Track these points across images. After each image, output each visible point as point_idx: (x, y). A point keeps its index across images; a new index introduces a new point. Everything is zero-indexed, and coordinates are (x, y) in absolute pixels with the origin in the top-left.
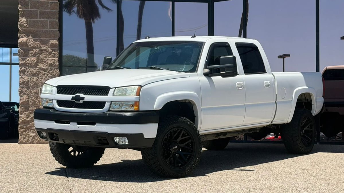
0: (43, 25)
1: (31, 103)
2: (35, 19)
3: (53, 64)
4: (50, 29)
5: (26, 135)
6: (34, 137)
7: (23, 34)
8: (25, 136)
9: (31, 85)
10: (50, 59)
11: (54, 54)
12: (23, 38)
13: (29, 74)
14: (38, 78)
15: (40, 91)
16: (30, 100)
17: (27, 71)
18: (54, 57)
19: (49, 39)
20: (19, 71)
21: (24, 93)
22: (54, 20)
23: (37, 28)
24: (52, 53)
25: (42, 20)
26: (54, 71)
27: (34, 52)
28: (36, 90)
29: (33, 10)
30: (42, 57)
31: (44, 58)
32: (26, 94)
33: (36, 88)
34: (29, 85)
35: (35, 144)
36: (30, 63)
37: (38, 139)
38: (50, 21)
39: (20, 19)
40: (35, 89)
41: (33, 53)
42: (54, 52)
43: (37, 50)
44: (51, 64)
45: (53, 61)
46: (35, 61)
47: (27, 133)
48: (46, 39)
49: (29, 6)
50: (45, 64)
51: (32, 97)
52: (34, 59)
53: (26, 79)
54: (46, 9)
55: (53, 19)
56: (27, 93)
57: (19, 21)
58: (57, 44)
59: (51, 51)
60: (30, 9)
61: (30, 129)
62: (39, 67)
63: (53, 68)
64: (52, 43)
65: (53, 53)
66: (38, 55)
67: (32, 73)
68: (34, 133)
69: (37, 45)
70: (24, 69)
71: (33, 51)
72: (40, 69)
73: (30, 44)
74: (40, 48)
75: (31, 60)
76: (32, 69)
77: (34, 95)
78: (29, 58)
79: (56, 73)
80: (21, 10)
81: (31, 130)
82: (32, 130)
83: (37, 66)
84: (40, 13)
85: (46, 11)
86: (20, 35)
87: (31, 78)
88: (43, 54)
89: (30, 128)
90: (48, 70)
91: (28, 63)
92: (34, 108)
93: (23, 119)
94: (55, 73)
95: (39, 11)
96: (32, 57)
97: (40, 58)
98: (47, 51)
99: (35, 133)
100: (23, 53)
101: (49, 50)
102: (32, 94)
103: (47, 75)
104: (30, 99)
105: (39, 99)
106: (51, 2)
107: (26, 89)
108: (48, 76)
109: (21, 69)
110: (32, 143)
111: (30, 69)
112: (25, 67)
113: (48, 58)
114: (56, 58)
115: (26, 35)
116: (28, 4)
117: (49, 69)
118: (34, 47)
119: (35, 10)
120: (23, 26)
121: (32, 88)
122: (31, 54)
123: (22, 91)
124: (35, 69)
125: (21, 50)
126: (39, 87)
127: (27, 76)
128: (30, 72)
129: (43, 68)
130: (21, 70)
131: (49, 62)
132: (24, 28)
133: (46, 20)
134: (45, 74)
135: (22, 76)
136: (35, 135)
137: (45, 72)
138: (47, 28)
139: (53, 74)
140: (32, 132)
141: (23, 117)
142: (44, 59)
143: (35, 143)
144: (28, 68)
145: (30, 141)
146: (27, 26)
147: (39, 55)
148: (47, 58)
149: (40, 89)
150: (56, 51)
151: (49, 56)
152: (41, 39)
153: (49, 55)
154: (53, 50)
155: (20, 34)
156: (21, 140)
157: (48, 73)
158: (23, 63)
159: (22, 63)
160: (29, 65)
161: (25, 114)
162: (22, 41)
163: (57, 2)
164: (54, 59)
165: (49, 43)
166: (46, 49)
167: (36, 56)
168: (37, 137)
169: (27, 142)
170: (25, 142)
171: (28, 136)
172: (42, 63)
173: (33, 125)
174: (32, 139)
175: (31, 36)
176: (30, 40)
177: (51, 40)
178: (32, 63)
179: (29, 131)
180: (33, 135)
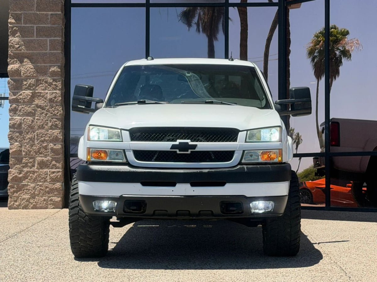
0: (40, 46)
1: (24, 153)
2: (31, 38)
3: (53, 99)
5: (17, 197)
6: (28, 201)
7: (14, 59)
8: (16, 199)
9: (24, 128)
10: (50, 93)
11: (55, 85)
12: (13, 64)
13: (21, 113)
14: (34, 118)
15: (36, 137)
16: (23, 149)
17: (19, 109)
18: (55, 89)
19: (49, 65)
20: (9, 110)
21: (15, 139)
24: (53, 85)
25: (39, 39)
26: (55, 109)
27: (29, 83)
28: (31, 135)
29: (27, 25)
30: (39, 90)
31: (42, 91)
32: (18, 141)
33: (31, 133)
34: (21, 128)
35: (29, 209)
36: (23, 99)
37: (33, 202)
38: (50, 40)
39: (10, 38)
40: (29, 133)
41: (27, 85)
42: (55, 83)
43: (32, 81)
44: (51, 98)
45: (54, 94)
46: (30, 95)
47: (20, 194)
48: (44, 65)
49: (22, 21)
50: (43, 100)
51: (26, 144)
52: (28, 92)
53: (18, 120)
54: (45, 24)
55: (54, 37)
56: (20, 139)
57: (9, 41)
58: (59, 71)
59: (51, 81)
60: (24, 24)
61: (23, 189)
62: (35, 104)
63: (54, 105)
64: (52, 71)
66: (34, 87)
67: (25, 112)
68: (28, 194)
69: (33, 73)
70: (16, 107)
71: (27, 81)
72: (36, 107)
73: (24, 72)
74: (37, 78)
75: (24, 94)
76: (25, 106)
77: (29, 142)
78: (21, 92)
79: (58, 111)
80: (11, 26)
81: (25, 189)
82: (25, 190)
83: (32, 103)
84: (37, 29)
85: (45, 27)
86: (10, 61)
87: (24, 119)
88: (41, 85)
89: (23, 187)
90: (47, 108)
91: (21, 99)
92: (28, 160)
93: (13, 176)
94: (56, 112)
95: (35, 26)
96: (26, 90)
97: (37, 91)
98: (46, 82)
99: (30, 194)
100: (13, 85)
101: (49, 80)
102: (25, 141)
103: (46, 114)
104: (23, 147)
105: (35, 148)
106: (52, 14)
107: (18, 134)
108: (48, 115)
109: (12, 107)
110: (25, 207)
111: (23, 106)
112: (17, 104)
113: (47, 91)
114: (58, 91)
115: (19, 61)
116: (21, 17)
117: (48, 106)
118: (29, 76)
119: (30, 25)
120: (13, 48)
121: (25, 133)
122: (24, 86)
123: (12, 136)
124: (30, 107)
125: (12, 81)
126: (36, 131)
127: (19, 116)
128: (23, 110)
129: (40, 105)
130: (12, 109)
131: (49, 97)
132: (16, 50)
133: (45, 38)
134: (43, 113)
135: (13, 116)
136: (30, 197)
137: (43, 111)
138: (46, 50)
139: (54, 113)
140: (26, 193)
141: (13, 172)
142: (42, 93)
143: (30, 207)
144: (21, 105)
145: (23, 205)
146: (19, 47)
147: (36, 87)
149: (37, 133)
150: (58, 81)
151: (49, 88)
152: (38, 65)
153: (49, 87)
154: (54, 80)
155: (10, 59)
156: (11, 204)
157: (47, 112)
158: (14, 98)
159: (13, 99)
160: (22, 101)
161: (17, 167)
162: (12, 69)
163: (59, 14)
164: (56, 93)
165: (49, 71)
166: (45, 79)
167: (31, 88)
168: (32, 199)
169: (19, 207)
170: (16, 207)
171: (20, 199)
172: (39, 98)
173: (26, 183)
174: (25, 203)
175: (24, 62)
176: (23, 67)
177: (51, 66)
178: (26, 99)
179: (22, 192)
180: (27, 196)
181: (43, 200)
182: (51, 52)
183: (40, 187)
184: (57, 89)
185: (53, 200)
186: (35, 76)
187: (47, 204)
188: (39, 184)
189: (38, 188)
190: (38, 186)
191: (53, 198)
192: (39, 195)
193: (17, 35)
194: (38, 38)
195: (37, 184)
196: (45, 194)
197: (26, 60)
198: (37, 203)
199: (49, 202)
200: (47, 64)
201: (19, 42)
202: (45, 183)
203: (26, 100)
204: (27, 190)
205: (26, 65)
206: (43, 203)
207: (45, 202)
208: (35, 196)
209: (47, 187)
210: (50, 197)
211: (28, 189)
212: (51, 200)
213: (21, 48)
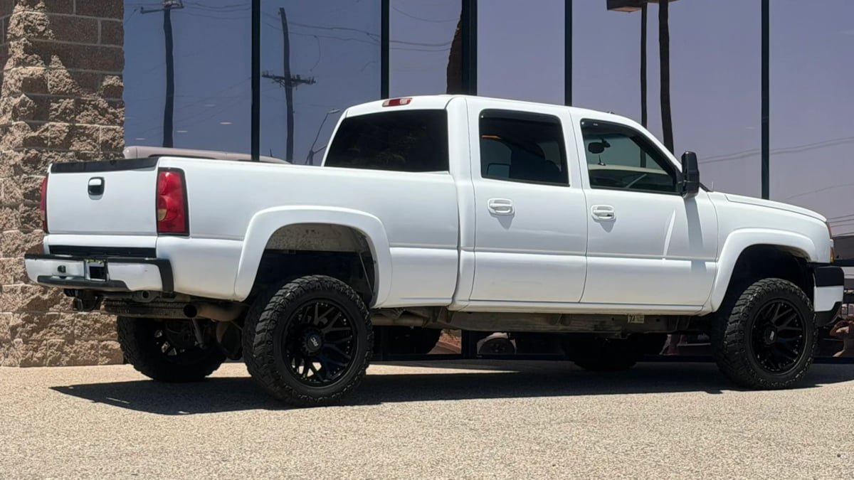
0: (84, 32)
2: (66, 15)
3: (110, 141)
4: (103, 45)
5: (38, 341)
6: (60, 349)
7: (32, 54)
8: (36, 345)
10: (103, 129)
11: (113, 114)
12: (32, 65)
17: (43, 159)
18: (113, 122)
19: (101, 72)
20: (23, 159)
21: (35, 222)
22: (113, 19)
23: (70, 40)
25: (83, 19)
27: (62, 107)
30: (82, 122)
31: (89, 126)
35: (63, 366)
36: (51, 138)
37: (70, 352)
38: (103, 22)
39: (26, 12)
41: (60, 110)
42: (113, 110)
43: (68, 103)
44: (107, 141)
45: (111, 133)
46: (65, 132)
47: (44, 335)
48: (91, 71)
50: (89, 143)
52: (61, 125)
55: (110, 17)
57: (23, 16)
58: (122, 87)
59: (106, 105)
61: (50, 324)
62: (74, 151)
63: (112, 154)
64: (109, 85)
65: (110, 111)
66: (73, 116)
68: (61, 334)
69: (70, 87)
70: (37, 154)
71: (58, 103)
72: (76, 156)
73: (53, 83)
74: (77, 97)
75: (53, 129)
76: (56, 154)
78: (47, 125)
81: (53, 326)
82: (54, 328)
83: (69, 148)
86: (27, 58)
88: (85, 113)
89: (50, 321)
90: (98, 159)
91: (47, 138)
93: (32, 297)
96: (57, 121)
97: (77, 124)
98: (95, 107)
99: (64, 336)
100: (33, 108)
101: (101, 103)
109: (29, 155)
110: (55, 362)
111: (50, 154)
112: (39, 148)
113: (97, 125)
114: (118, 127)
115: (42, 59)
117: (100, 156)
118: (62, 93)
120: (33, 32)
122: (54, 112)
123: (29, 215)
124: (64, 156)
125: (30, 101)
127: (42, 173)
129: (85, 154)
130: (29, 158)
131: (102, 138)
132: (37, 37)
133: (94, 18)
135: (31, 174)
136: (63, 340)
138: (96, 43)
140: (55, 332)
141: (31, 290)
142: (89, 129)
143: (63, 362)
144: (47, 151)
145: (50, 358)
146: (44, 31)
147: (76, 116)
148: (95, 125)
150: (118, 105)
151: (100, 119)
152: (80, 70)
153: (100, 117)
154: (111, 104)
155: (26, 55)
156: (27, 357)
158: (34, 137)
159: (32, 137)
160: (49, 143)
162: (32, 75)
164: (114, 130)
165: (102, 84)
166: (93, 101)
167: (67, 118)
168: (67, 346)
169: (43, 362)
170: (38, 361)
171: (45, 345)
172: (82, 139)
173: (57, 313)
174: (55, 352)
175: (52, 62)
176: (50, 74)
177: (106, 75)
178: (57, 139)
179: (48, 330)
180: (58, 340)
181: (89, 346)
182: (104, 47)
183: (83, 321)
184: (116, 121)
185: (109, 347)
186: (74, 93)
187: (97, 356)
188: (80, 316)
189: (80, 322)
190: (79, 319)
191: (109, 342)
192: (81, 336)
193: (39, 5)
194: (80, 16)
195: (77, 315)
196: (93, 335)
197: (55, 58)
198: (78, 353)
199: (100, 352)
200: (97, 69)
201: (43, 20)
202: (93, 313)
203: (57, 141)
204: (58, 328)
205: (56, 68)
206: (90, 353)
207: (93, 352)
208: (74, 338)
209: (96, 321)
210: (102, 341)
211: (59, 325)
212: (105, 347)
213: (47, 32)
